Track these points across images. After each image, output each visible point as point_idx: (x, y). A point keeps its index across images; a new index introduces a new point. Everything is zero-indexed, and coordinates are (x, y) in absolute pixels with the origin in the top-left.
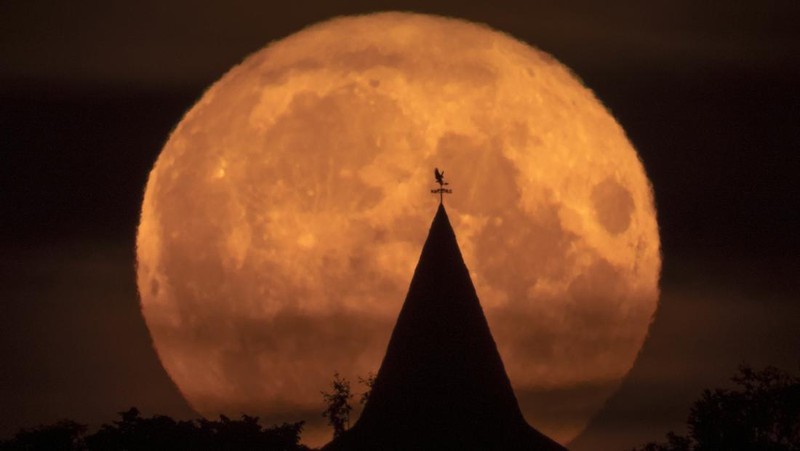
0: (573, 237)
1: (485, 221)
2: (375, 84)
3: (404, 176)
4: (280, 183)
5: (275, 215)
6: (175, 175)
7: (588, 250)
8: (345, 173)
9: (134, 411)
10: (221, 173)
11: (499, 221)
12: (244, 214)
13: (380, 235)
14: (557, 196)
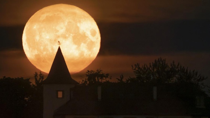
0: (87, 37)
1: (74, 35)
2: (58, 14)
3: (62, 28)
4: (44, 29)
5: (43, 33)
6: (28, 28)
7: (89, 39)
8: (54, 27)
9: (5, 76)
10: (35, 28)
11: (76, 35)
12: (38, 33)
13: (59, 37)
14: (85, 31)
